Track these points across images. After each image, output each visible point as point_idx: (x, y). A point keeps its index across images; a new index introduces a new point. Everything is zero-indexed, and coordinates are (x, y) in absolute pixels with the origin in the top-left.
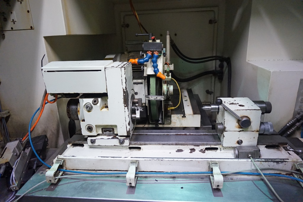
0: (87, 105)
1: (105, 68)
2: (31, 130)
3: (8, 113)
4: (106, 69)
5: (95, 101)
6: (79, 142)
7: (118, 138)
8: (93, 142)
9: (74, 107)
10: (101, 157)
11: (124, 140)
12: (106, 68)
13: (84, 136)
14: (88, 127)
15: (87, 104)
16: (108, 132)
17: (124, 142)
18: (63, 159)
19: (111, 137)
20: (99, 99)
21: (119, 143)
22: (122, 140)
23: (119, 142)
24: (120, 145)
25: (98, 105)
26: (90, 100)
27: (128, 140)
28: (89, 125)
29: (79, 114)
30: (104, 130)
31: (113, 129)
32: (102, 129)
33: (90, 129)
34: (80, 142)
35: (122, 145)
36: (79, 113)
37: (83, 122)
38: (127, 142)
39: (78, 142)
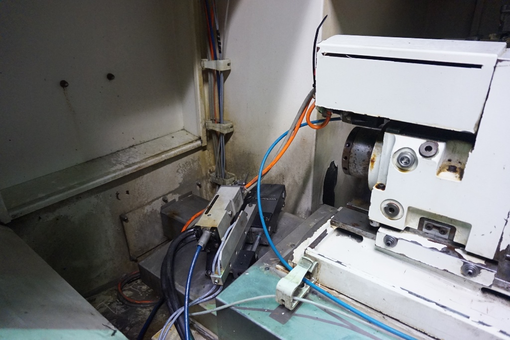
0: (402, 154)
1: (498, 61)
2: (263, 173)
3: (231, 127)
4: (499, 64)
5: (429, 149)
6: (355, 228)
7: (460, 257)
8: (390, 242)
9: (361, 148)
10: (410, 293)
11: (480, 269)
12: (501, 61)
13: (372, 221)
14: (389, 205)
15: (403, 151)
16: (434, 232)
17: (480, 273)
18: (316, 260)
19: (440, 247)
20: (442, 146)
21: (460, 269)
22: (472, 266)
23: (462, 268)
24: (462, 276)
25: (433, 159)
26: (415, 143)
27: (494, 274)
28: (392, 202)
29: (372, 167)
30: (426, 222)
31: (453, 230)
32: (422, 220)
33: (392, 210)
34: (356, 230)
35: (468, 278)
36: (373, 164)
37: (380, 190)
38: (487, 278)
39: (352, 227)
